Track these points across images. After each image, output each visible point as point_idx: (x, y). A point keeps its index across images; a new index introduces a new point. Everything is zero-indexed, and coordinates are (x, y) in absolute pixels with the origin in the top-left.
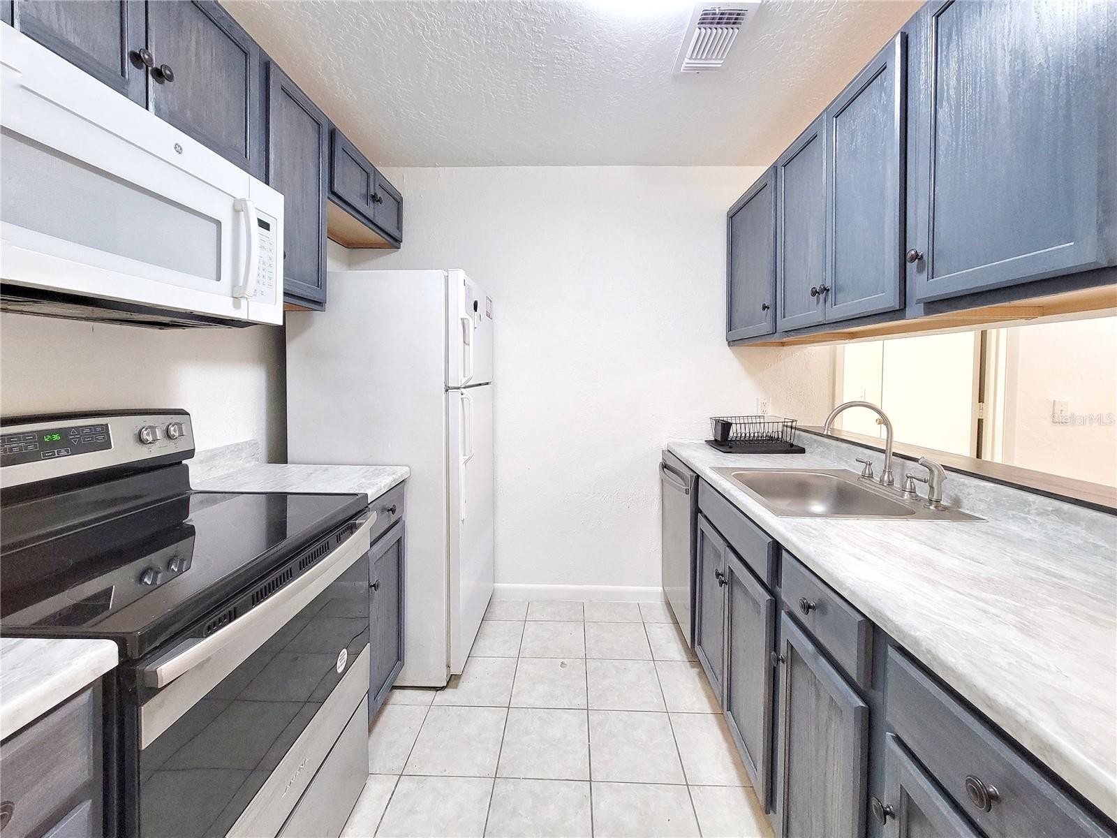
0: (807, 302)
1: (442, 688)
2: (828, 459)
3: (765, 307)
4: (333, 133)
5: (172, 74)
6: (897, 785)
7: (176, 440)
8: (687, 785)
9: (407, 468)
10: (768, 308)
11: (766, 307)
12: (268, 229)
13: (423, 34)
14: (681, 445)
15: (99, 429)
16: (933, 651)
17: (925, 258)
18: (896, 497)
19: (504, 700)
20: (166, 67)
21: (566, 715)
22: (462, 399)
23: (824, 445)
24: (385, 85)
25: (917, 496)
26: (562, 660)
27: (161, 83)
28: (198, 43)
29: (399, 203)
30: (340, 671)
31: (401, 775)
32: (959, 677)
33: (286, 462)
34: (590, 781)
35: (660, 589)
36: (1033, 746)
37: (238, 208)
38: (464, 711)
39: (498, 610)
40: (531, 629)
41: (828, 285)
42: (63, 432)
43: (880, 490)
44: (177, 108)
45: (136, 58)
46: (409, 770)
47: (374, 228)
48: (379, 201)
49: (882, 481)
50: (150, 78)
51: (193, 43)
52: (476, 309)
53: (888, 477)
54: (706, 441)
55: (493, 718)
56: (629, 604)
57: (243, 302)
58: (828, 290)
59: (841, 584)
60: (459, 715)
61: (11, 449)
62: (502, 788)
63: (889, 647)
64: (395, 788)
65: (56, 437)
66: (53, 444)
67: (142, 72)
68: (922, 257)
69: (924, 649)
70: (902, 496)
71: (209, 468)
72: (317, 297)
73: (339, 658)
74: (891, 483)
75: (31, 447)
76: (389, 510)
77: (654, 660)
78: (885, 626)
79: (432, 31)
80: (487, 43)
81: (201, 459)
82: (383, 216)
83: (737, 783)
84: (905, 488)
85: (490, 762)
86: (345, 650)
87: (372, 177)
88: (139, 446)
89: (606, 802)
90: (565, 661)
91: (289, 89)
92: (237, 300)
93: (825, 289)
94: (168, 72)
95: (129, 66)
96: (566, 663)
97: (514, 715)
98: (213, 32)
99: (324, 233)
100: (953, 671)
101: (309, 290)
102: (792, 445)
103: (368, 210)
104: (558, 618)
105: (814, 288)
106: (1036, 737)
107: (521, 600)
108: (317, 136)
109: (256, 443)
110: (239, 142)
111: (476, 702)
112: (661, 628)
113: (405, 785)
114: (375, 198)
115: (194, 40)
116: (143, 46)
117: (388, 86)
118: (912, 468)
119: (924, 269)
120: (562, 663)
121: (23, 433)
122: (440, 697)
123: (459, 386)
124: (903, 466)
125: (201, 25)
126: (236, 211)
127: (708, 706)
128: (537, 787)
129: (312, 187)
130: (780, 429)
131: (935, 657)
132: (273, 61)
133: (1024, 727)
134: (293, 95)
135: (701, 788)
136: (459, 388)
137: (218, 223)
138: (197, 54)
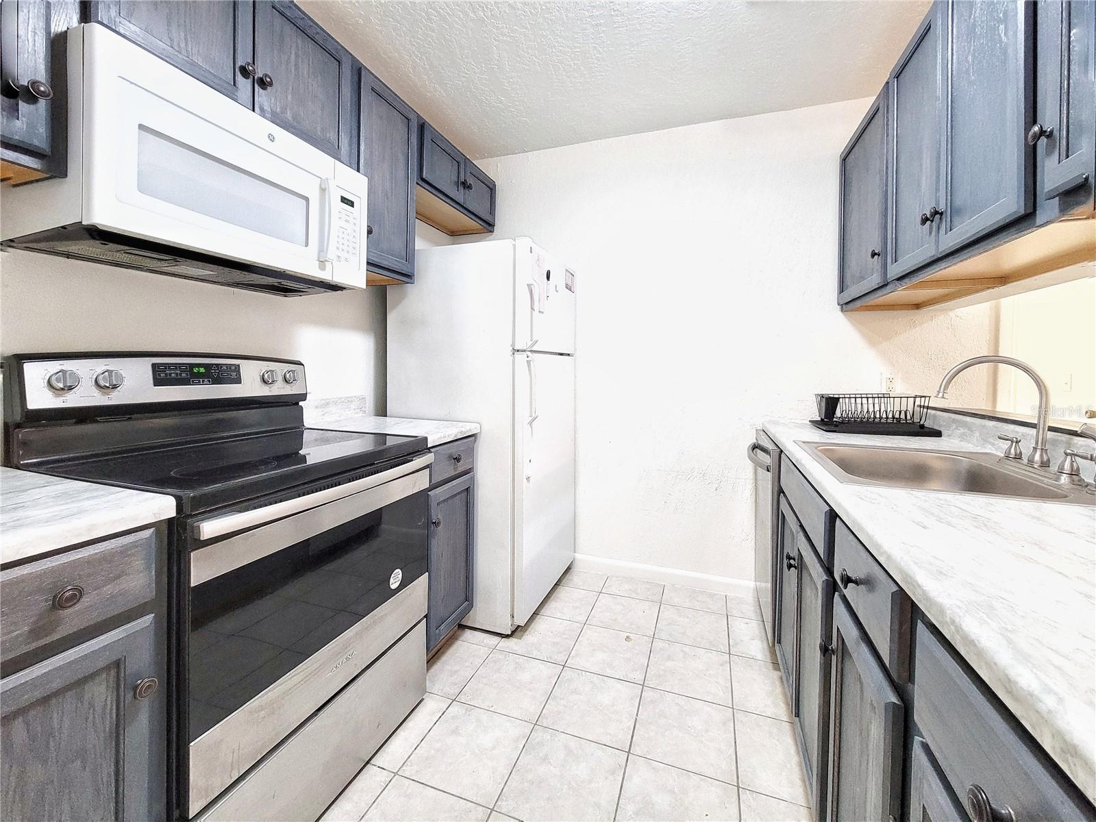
0: (920, 235)
1: (507, 636)
2: (969, 442)
3: (874, 254)
4: (422, 127)
5: (271, 80)
6: (920, 804)
7: (292, 384)
8: (738, 787)
9: (478, 425)
10: (879, 255)
11: (876, 254)
12: (353, 206)
13: (484, 15)
14: (776, 423)
15: (233, 368)
16: (957, 620)
17: (1056, 133)
18: (1046, 480)
19: (561, 658)
20: (266, 75)
21: (619, 685)
22: (527, 361)
23: (965, 425)
24: (464, 75)
25: (1081, 480)
26: (628, 634)
27: (264, 89)
28: (297, 56)
29: (491, 188)
30: (393, 586)
31: (454, 700)
32: (980, 653)
33: (386, 416)
34: (629, 752)
35: (752, 584)
36: (1054, 748)
37: (323, 187)
38: (522, 660)
39: (576, 578)
40: (604, 600)
41: (942, 208)
42: (206, 366)
43: (1026, 473)
44: (278, 110)
45: (245, 72)
46: (462, 698)
47: (466, 212)
48: (469, 187)
49: (1031, 461)
50: (256, 85)
51: (293, 56)
52: (548, 278)
53: (1041, 456)
54: (810, 421)
55: (546, 671)
56: (715, 594)
57: (328, 265)
58: (941, 214)
59: (879, 547)
60: (517, 663)
61: (170, 374)
62: (539, 735)
63: (919, 621)
64: (447, 709)
65: (202, 370)
66: (199, 375)
67: (249, 81)
68: (1051, 132)
69: (948, 619)
70: (1058, 479)
71: (323, 413)
72: (405, 270)
73: (393, 575)
74: (1045, 464)
75: (184, 375)
76: (454, 459)
77: (730, 654)
78: (914, 594)
79: (491, 11)
80: (542, 9)
81: (317, 405)
82: (474, 200)
83: (802, 802)
84: (1063, 469)
85: (533, 709)
86: (398, 571)
87: (462, 166)
88: (263, 385)
89: (640, 777)
90: (632, 636)
91: (377, 89)
92: (322, 264)
93: (936, 213)
94: (268, 80)
95: (239, 77)
96: (631, 638)
97: (567, 673)
98: (310, 45)
99: (412, 214)
100: (975, 645)
101: (396, 263)
102: (922, 427)
103: (459, 195)
104: (633, 595)
105: (924, 215)
106: (1058, 734)
107: (601, 573)
108: (406, 129)
109: (363, 398)
110: (332, 135)
111: (535, 654)
112: (747, 624)
113: (455, 709)
114: (466, 186)
115: (293, 52)
116: (250, 61)
117: (467, 76)
118: (1082, 446)
119: (1054, 147)
120: (628, 637)
121: (168, 364)
122: (505, 643)
123: (525, 348)
124: (1069, 444)
125: (299, 41)
126: (323, 190)
127: (785, 713)
128: (573, 743)
129: (401, 174)
130: (910, 408)
131: (958, 629)
132: (365, 68)
133: (1045, 720)
134: (384, 95)
135: (754, 794)
136: (525, 351)
137: (307, 199)
138: (296, 65)
